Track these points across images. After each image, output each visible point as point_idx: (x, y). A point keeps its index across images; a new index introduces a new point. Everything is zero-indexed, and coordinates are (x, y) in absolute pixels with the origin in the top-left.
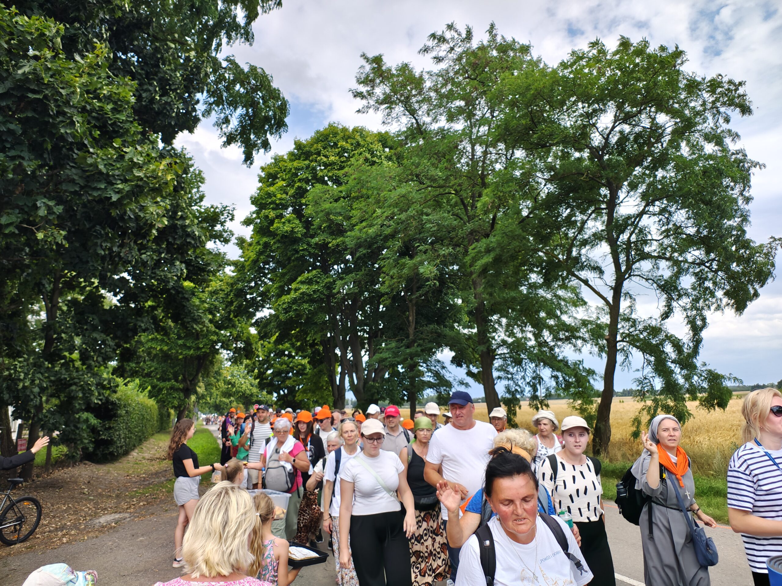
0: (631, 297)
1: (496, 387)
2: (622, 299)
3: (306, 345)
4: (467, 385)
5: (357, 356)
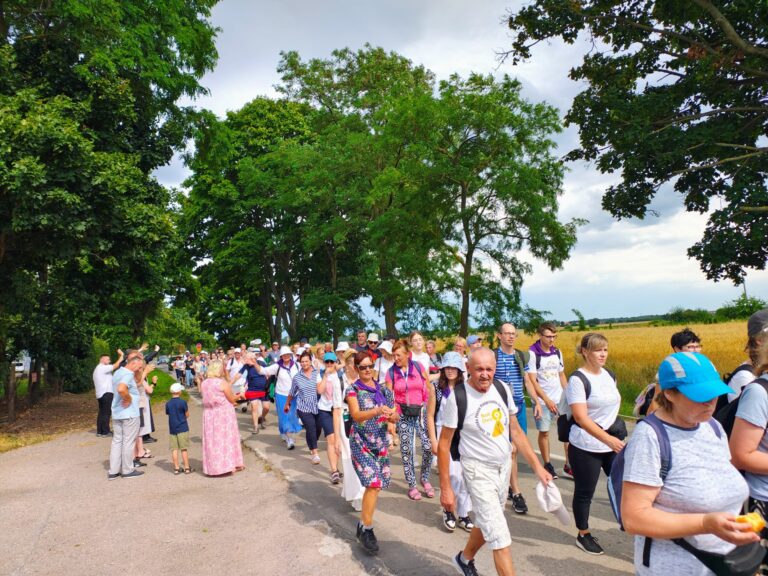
1: (396, 324)
2: (472, 263)
3: (245, 290)
5: (290, 301)
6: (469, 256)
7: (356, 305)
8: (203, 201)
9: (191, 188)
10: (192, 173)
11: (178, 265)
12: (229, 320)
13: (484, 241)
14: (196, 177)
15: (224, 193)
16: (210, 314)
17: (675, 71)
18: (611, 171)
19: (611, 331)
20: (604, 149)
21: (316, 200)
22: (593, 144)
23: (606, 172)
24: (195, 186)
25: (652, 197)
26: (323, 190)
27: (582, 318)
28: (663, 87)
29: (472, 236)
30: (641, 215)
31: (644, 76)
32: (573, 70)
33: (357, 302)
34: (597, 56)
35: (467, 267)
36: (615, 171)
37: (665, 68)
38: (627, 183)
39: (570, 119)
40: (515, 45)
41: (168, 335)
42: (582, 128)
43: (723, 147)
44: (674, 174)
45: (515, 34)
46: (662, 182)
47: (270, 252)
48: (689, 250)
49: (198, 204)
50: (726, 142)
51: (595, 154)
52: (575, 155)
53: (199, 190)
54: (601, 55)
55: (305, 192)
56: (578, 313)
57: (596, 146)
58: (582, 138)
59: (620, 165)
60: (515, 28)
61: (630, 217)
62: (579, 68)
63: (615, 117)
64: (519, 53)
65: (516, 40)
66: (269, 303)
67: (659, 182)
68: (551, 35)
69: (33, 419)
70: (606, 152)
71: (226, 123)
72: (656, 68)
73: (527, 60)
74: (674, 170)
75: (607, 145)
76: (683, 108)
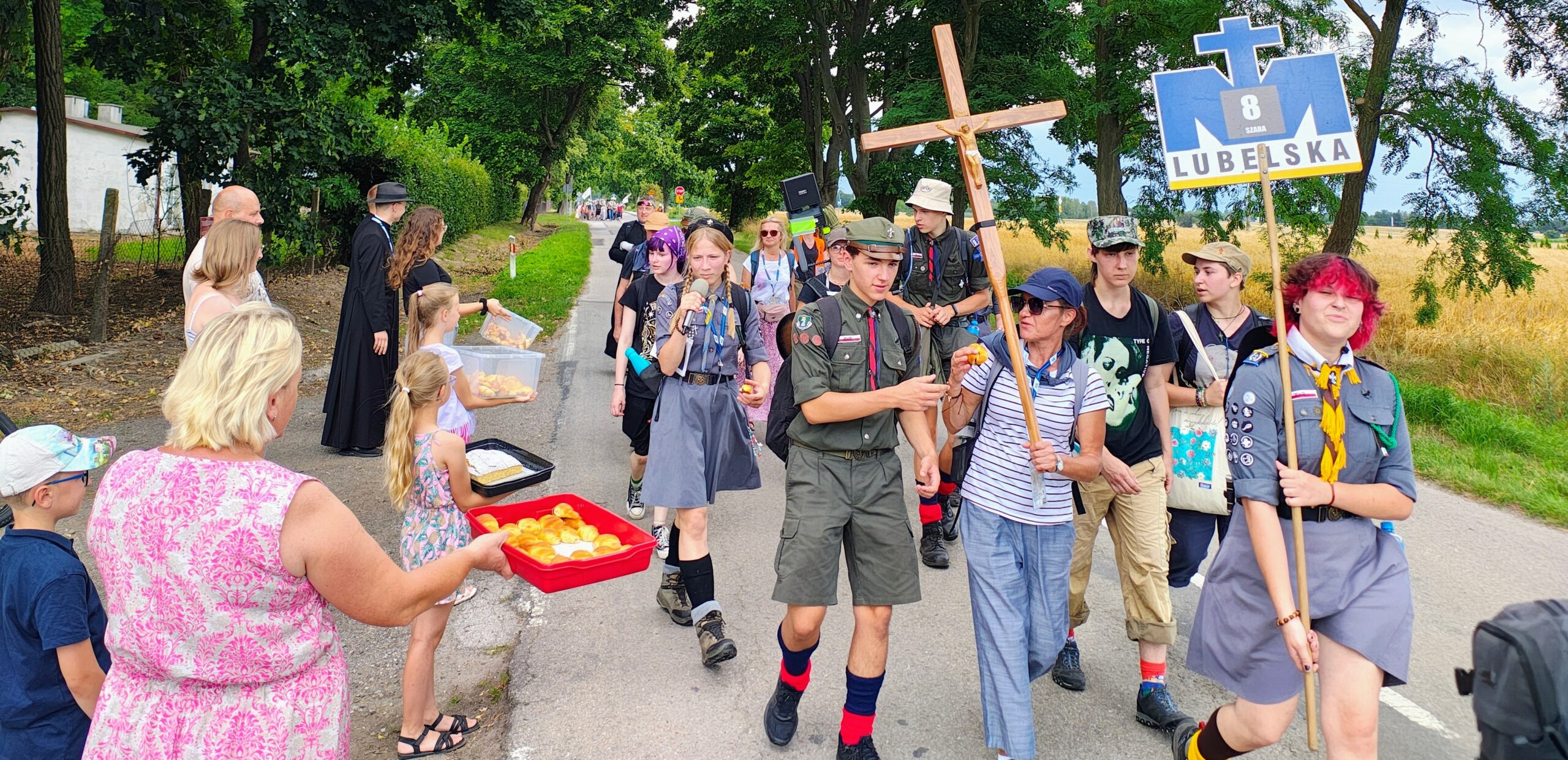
0: (1425, 17)
1: (1123, 188)
2: (1405, 19)
3: (769, 81)
4: (1069, 181)
5: (862, 112)
35: (1386, 34)
66: (818, 114)
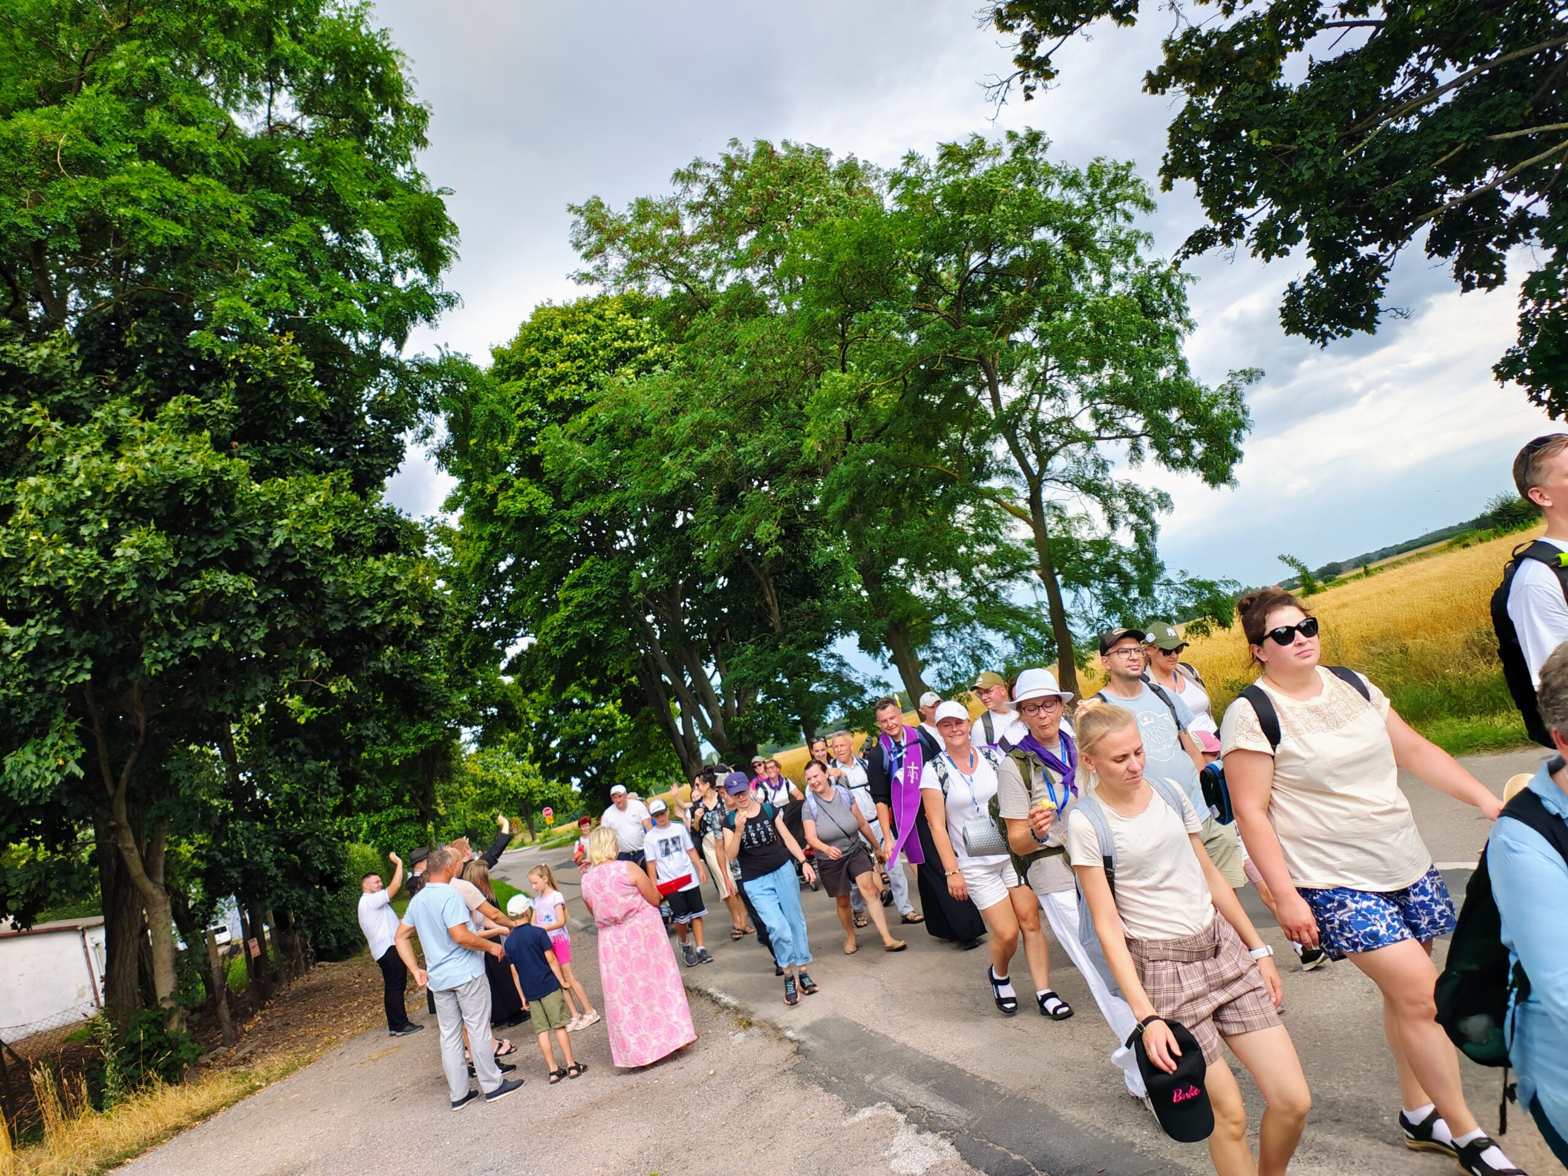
0: (1056, 509)
2: (1045, 513)
3: (609, 681)
5: (701, 679)
6: (1035, 500)
7: (832, 656)
8: (490, 529)
9: (461, 511)
10: (455, 482)
11: (472, 666)
12: (595, 746)
13: (1058, 464)
14: (465, 488)
15: (525, 506)
16: (554, 744)
17: (1361, 18)
18: (1286, 252)
19: (1372, 579)
20: (1259, 212)
21: (704, 470)
22: (1231, 209)
23: (1275, 258)
24: (467, 505)
25: (1385, 281)
26: (715, 447)
27: (1303, 569)
28: (1346, 56)
29: (1031, 459)
30: (1369, 324)
31: (1299, 46)
32: (1149, 75)
33: (832, 649)
34: (1190, 34)
35: (1038, 524)
36: (1293, 249)
37: (1338, 19)
38: (1323, 266)
39: (1170, 173)
40: (1021, 60)
41: (483, 805)
42: (1200, 184)
43: (1507, 140)
44: (1420, 224)
45: (1014, 38)
46: (1398, 247)
47: (641, 595)
48: (1496, 368)
49: (481, 538)
50: (1511, 130)
51: (1241, 228)
52: (1199, 242)
53: (477, 511)
54: (1198, 29)
55: (679, 460)
56: (1292, 562)
57: (1239, 211)
58: (1205, 203)
59: (1300, 235)
60: (1011, 28)
61: (1348, 334)
62: (1161, 68)
63: (1264, 143)
64: (1032, 73)
65: (1019, 50)
66: (662, 694)
67: (1391, 247)
68: (1088, 20)
69: (270, 1029)
70: (1263, 216)
71: (495, 373)
72: (1321, 24)
73: (1051, 83)
74: (1417, 216)
75: (1260, 203)
76: (1398, 86)
